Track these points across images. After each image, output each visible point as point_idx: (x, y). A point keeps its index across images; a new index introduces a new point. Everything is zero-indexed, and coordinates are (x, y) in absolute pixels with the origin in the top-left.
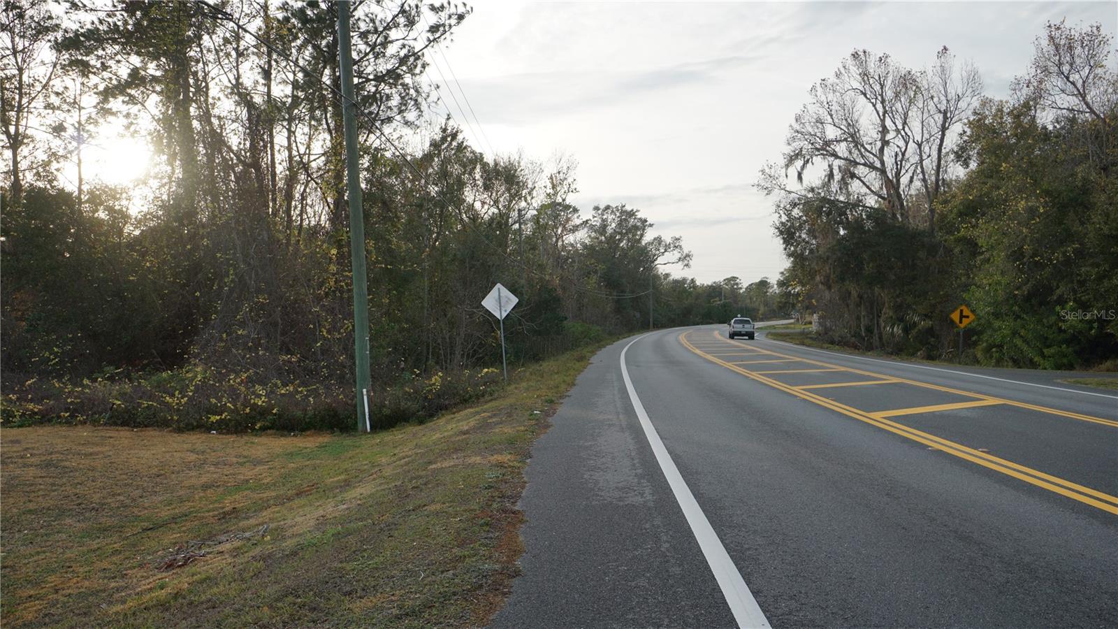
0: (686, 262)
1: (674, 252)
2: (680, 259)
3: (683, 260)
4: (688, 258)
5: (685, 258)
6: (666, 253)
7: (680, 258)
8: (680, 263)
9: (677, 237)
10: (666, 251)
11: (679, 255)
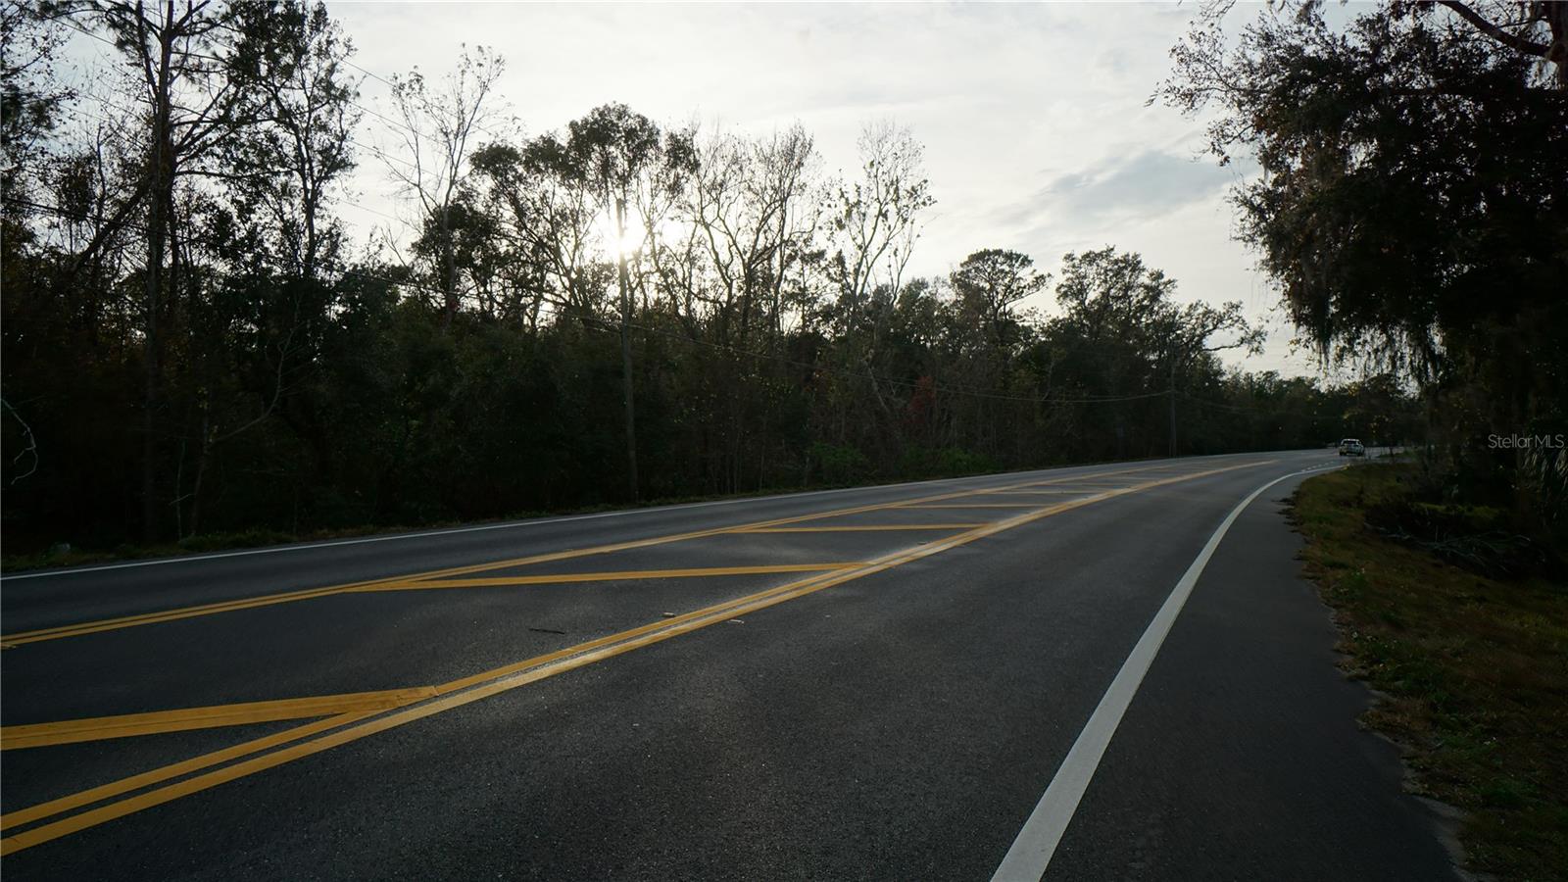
0: (1256, 345)
1: (1233, 329)
2: (1242, 341)
3: (1249, 342)
4: (1258, 338)
5: (1253, 337)
6: (1217, 331)
7: (1242, 339)
8: (1245, 346)
9: (1234, 302)
10: (1215, 327)
11: (1242, 334)
